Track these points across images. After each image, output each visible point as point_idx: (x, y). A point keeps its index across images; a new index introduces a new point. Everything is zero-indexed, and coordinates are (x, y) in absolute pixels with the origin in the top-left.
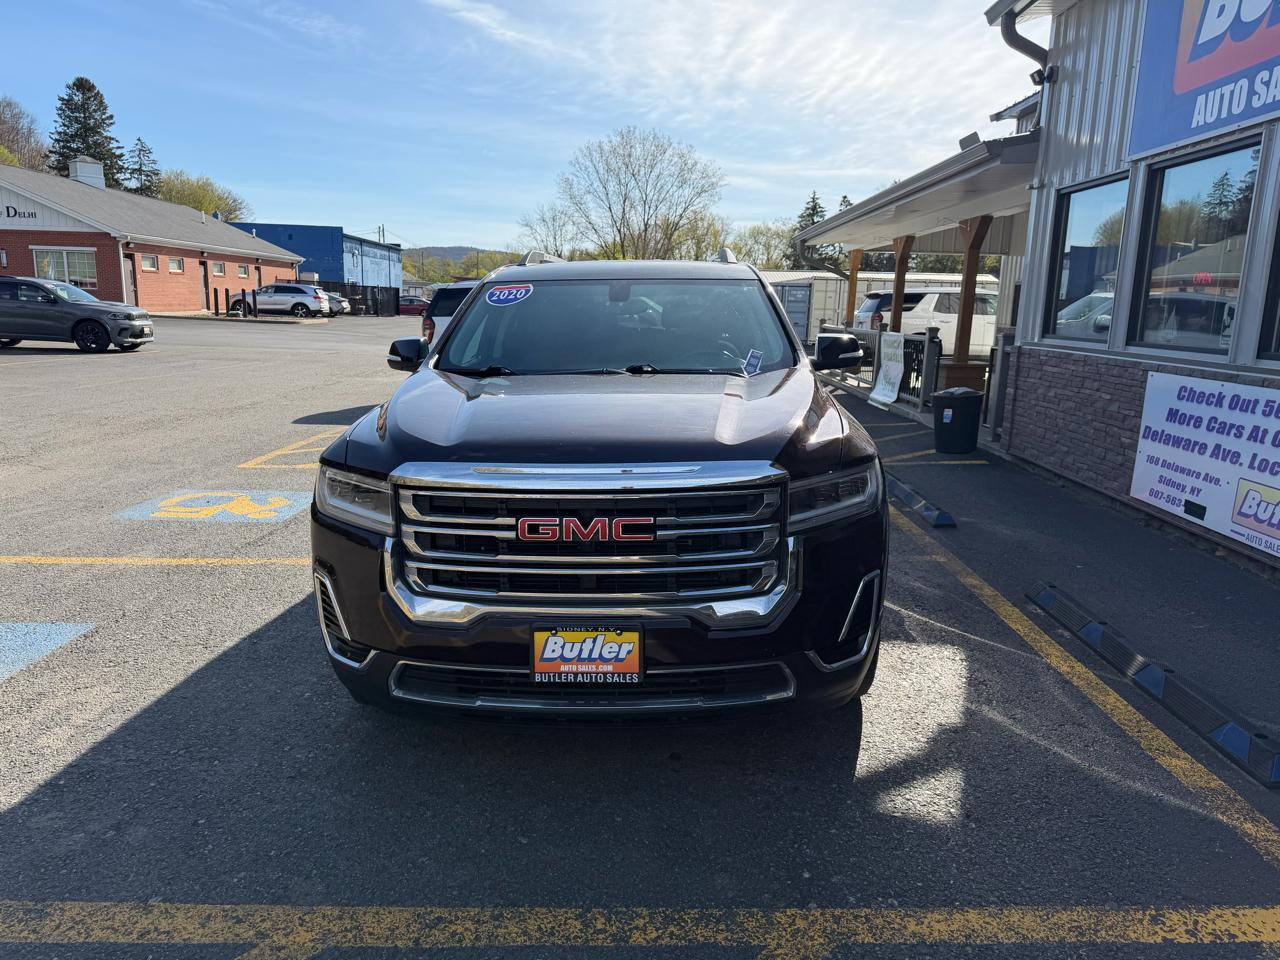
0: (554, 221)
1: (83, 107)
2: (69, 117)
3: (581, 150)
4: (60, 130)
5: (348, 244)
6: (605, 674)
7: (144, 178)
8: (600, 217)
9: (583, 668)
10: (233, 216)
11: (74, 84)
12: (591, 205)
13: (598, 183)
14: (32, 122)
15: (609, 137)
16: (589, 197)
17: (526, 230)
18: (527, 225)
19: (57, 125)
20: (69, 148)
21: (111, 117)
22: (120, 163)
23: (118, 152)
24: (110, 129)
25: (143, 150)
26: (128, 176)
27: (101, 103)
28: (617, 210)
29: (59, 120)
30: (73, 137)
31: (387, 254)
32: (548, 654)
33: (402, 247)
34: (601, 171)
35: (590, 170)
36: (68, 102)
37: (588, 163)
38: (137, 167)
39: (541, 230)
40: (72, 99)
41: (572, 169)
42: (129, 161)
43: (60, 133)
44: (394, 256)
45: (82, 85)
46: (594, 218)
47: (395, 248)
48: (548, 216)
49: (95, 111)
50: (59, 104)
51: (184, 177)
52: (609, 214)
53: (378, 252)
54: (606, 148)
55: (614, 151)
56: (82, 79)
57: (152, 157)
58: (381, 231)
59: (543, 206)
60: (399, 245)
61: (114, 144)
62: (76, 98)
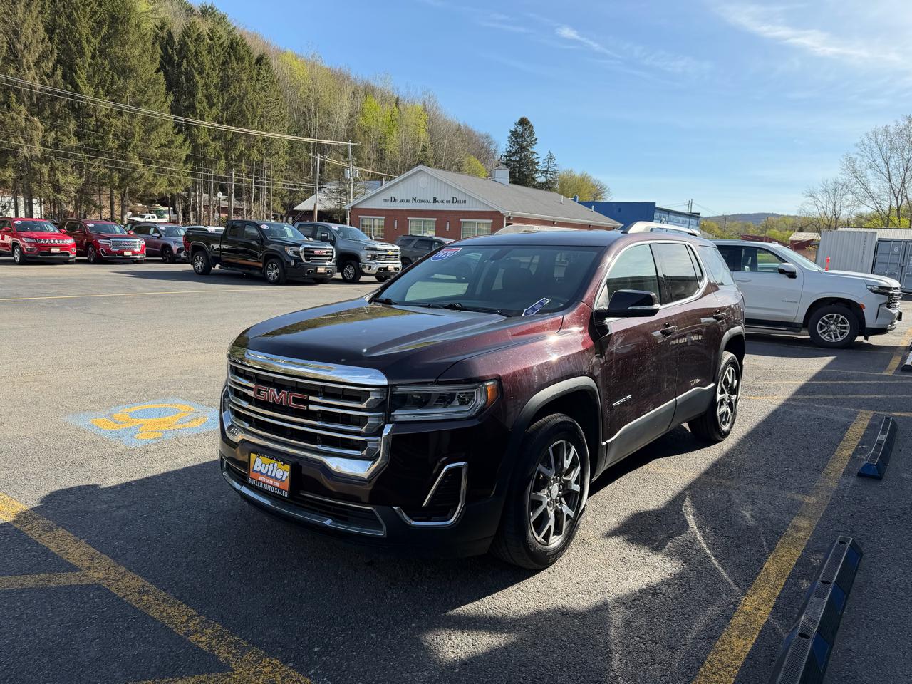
0: (837, 190)
1: (522, 136)
2: (513, 141)
3: (867, 134)
4: (508, 150)
5: (658, 214)
6: (275, 487)
7: (549, 175)
8: (879, 187)
9: (268, 481)
10: (598, 197)
11: (519, 122)
12: (870, 178)
13: (881, 160)
14: (496, 147)
15: (896, 121)
16: (869, 171)
17: (810, 200)
18: (811, 196)
19: (507, 147)
20: (511, 160)
21: (536, 139)
22: (537, 168)
23: (536, 161)
24: (534, 147)
25: (551, 158)
26: (540, 175)
27: (532, 131)
28: (897, 181)
29: (509, 144)
30: (514, 154)
31: (688, 220)
32: (255, 468)
33: (701, 215)
34: (885, 149)
35: (874, 149)
36: (514, 133)
37: (873, 144)
38: (546, 169)
39: (823, 199)
40: (516, 131)
41: (857, 150)
42: (542, 166)
43: (507, 152)
44: (693, 221)
45: (523, 122)
46: (872, 187)
47: (696, 216)
48: (830, 188)
49: (528, 137)
50: (509, 134)
51: (572, 174)
52: (888, 184)
53: (681, 219)
54: (892, 130)
55: (899, 133)
56: (523, 118)
57: (555, 162)
58: (690, 204)
59: (827, 181)
60: (699, 214)
61: (535, 156)
62: (519, 130)
